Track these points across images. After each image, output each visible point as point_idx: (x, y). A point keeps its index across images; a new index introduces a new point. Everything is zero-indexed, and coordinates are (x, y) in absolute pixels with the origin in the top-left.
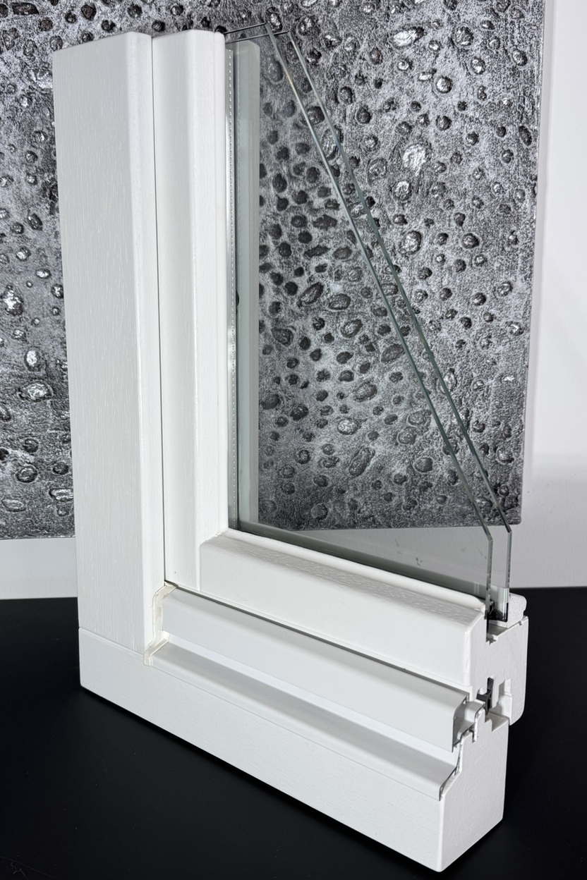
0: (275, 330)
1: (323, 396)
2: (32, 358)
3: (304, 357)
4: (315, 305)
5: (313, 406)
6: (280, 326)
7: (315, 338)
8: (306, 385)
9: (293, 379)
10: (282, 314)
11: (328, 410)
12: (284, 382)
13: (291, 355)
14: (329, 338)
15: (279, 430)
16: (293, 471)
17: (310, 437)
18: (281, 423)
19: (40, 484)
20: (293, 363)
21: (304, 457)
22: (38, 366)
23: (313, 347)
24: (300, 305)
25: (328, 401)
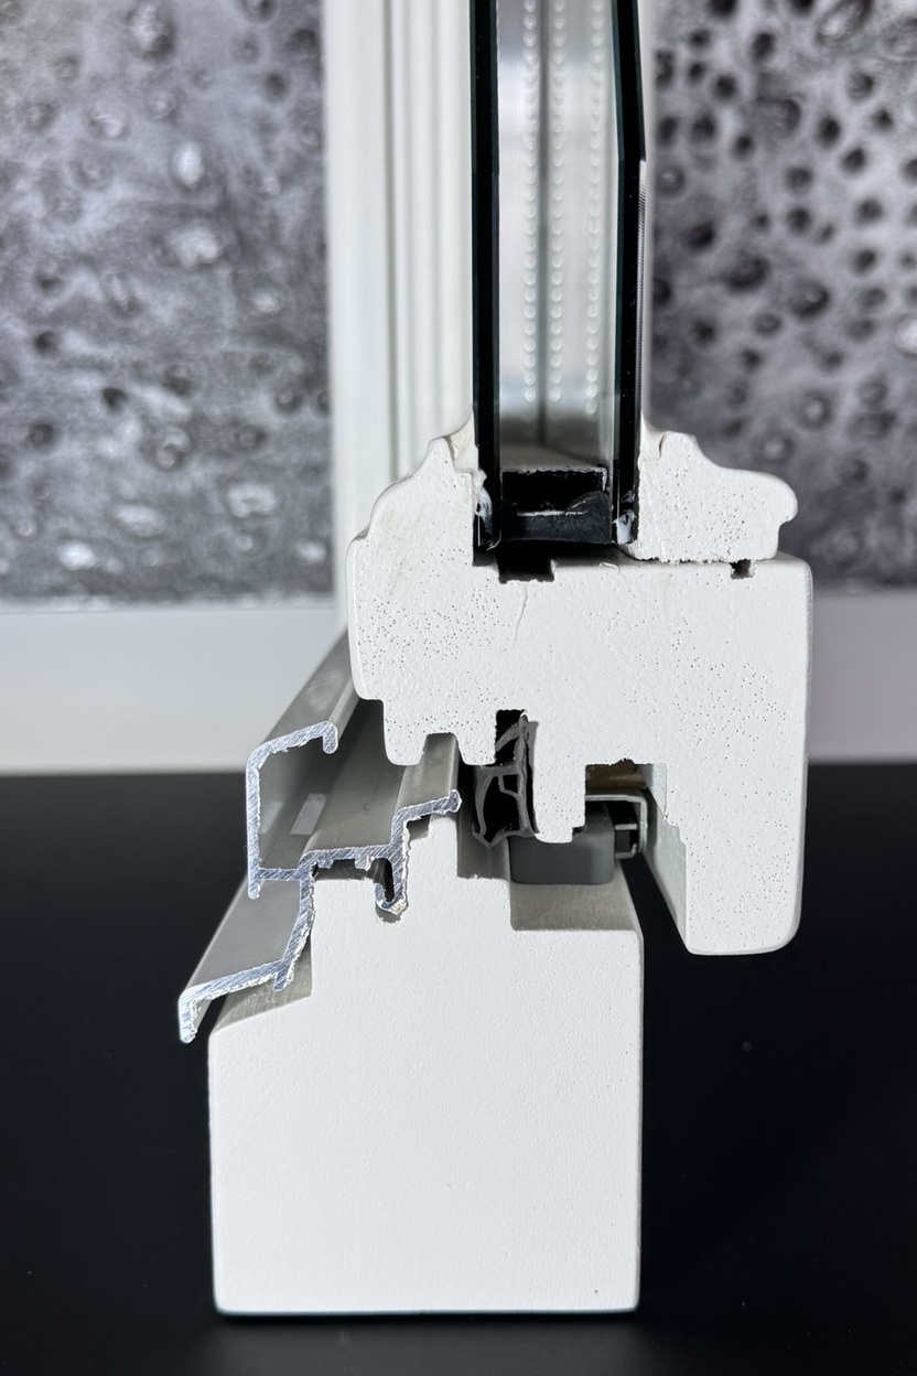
0: (762, 99)
1: (866, 259)
2: (189, 163)
3: (828, 164)
4: (855, 41)
5: (844, 284)
6: (774, 89)
7: (855, 120)
8: (827, 233)
9: (800, 219)
10: (779, 61)
11: (875, 296)
12: (779, 229)
13: (796, 160)
14: (884, 120)
15: (760, 344)
16: (789, 445)
17: (833, 360)
18: (768, 325)
19: (199, 473)
20: (800, 177)
21: (815, 410)
22: (203, 184)
23: (847, 141)
24: (820, 38)
25: (881, 273)
